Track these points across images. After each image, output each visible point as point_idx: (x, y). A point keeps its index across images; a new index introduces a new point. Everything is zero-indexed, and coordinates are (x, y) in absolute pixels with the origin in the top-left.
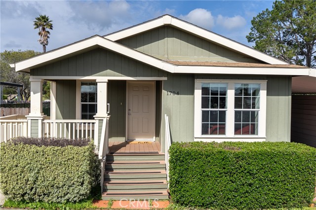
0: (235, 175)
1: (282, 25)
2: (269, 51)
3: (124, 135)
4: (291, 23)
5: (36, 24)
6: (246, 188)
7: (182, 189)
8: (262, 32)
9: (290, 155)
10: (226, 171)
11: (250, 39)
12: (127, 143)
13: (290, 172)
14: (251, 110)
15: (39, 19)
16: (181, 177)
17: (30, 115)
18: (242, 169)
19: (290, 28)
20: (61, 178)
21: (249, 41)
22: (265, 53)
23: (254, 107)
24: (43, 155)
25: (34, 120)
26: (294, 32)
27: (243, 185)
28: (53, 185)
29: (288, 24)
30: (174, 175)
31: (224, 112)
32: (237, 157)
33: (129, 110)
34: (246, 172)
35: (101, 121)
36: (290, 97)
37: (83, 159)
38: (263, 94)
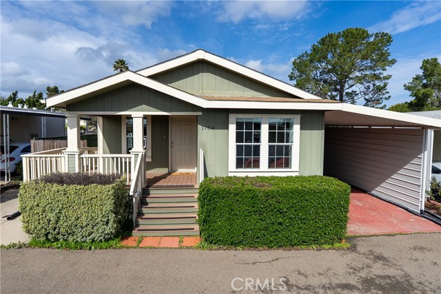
0: (265, 214)
1: (319, 65)
2: (308, 88)
3: (167, 166)
4: (327, 64)
5: (115, 67)
6: (276, 227)
7: (211, 228)
8: (302, 72)
9: (322, 193)
10: (255, 209)
11: (291, 78)
12: (169, 174)
13: (321, 210)
14: (285, 144)
15: (117, 62)
16: (209, 216)
17: (68, 150)
18: (272, 207)
19: (325, 69)
20: (84, 218)
21: (291, 80)
22: (304, 90)
23: (287, 141)
24: (65, 194)
25: (71, 155)
26: (329, 72)
27: (273, 224)
28: (76, 226)
29: (323, 64)
30: (202, 213)
31: (259, 146)
32: (268, 195)
33: (172, 143)
34: (275, 210)
35: (137, 155)
36: (323, 131)
37: (107, 198)
38: (296, 128)
